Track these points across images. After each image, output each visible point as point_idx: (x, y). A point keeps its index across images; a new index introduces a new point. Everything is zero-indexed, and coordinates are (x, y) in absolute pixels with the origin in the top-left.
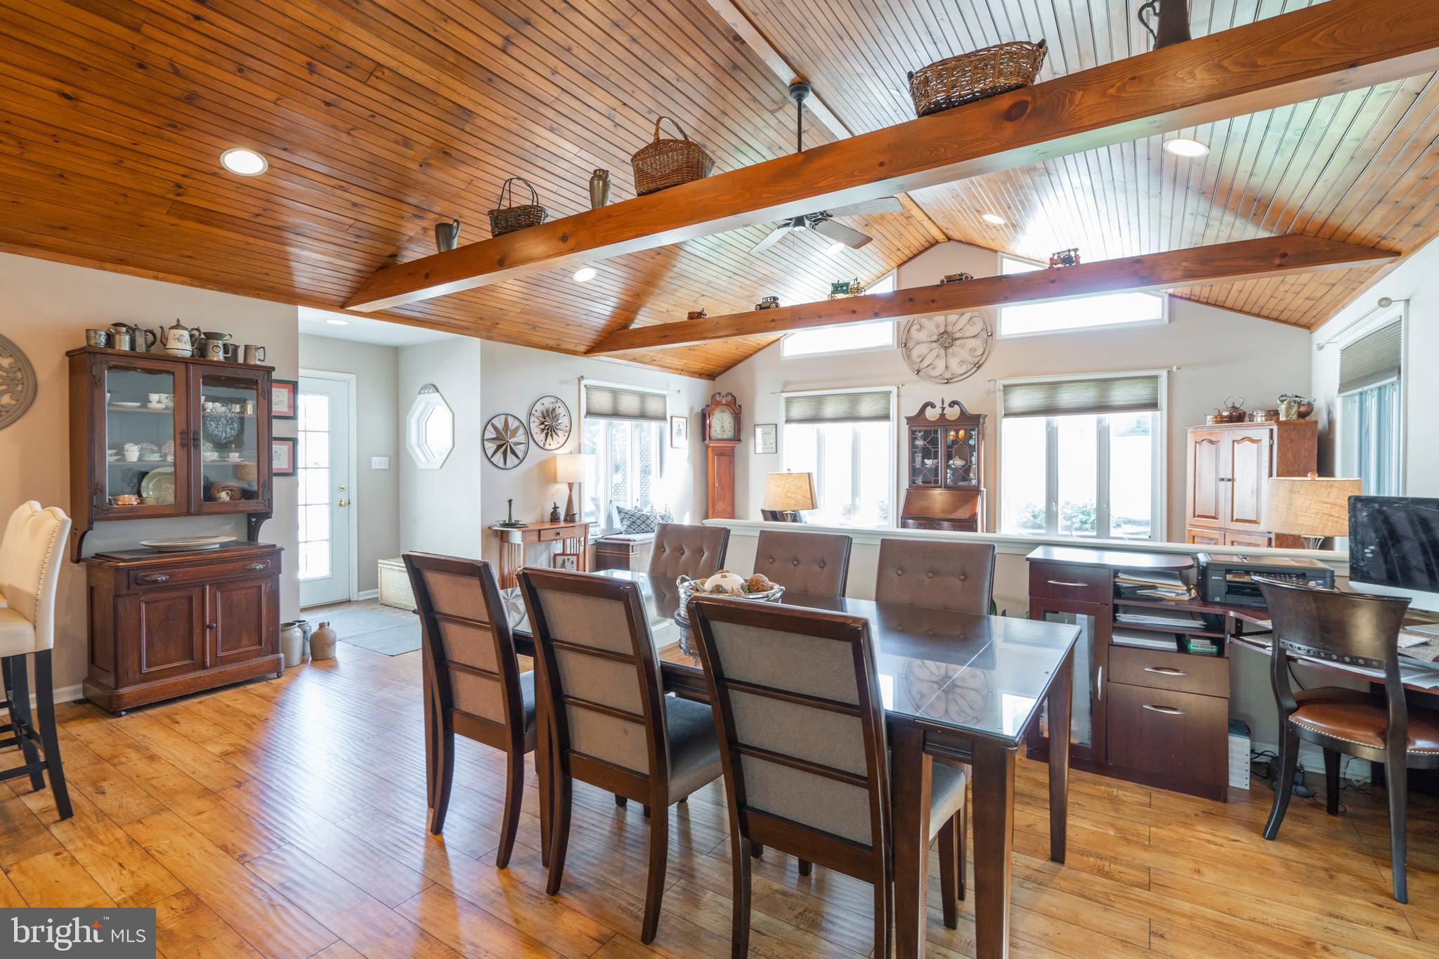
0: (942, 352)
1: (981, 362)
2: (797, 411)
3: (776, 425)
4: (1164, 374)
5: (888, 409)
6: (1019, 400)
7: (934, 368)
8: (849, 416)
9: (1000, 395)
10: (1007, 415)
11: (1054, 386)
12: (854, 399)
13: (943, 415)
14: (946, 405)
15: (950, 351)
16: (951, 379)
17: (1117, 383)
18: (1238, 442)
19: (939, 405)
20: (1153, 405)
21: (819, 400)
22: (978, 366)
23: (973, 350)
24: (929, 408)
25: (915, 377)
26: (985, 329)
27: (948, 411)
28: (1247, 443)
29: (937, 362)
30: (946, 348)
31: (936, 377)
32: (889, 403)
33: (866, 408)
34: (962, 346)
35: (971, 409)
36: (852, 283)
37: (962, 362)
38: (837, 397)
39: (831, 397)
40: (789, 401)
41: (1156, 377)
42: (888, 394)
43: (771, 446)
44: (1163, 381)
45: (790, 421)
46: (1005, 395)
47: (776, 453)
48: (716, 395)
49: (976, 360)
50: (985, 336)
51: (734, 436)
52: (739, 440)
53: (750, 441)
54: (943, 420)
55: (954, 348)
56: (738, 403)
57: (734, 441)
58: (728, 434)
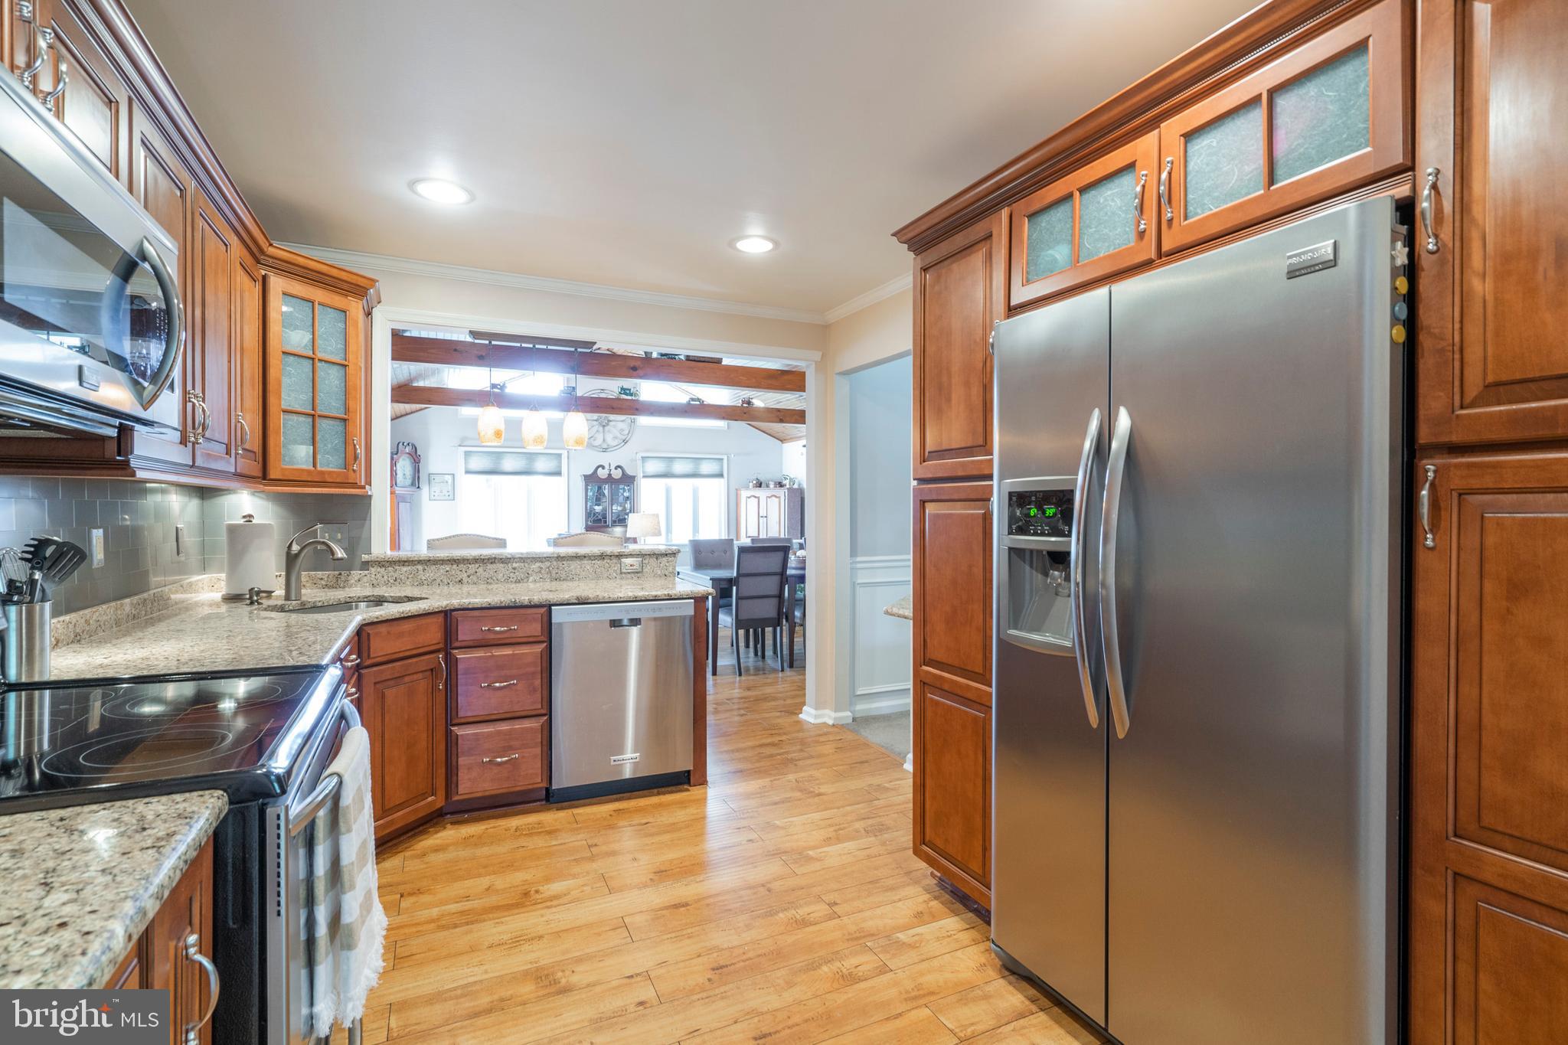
0: (601, 429)
1: (627, 439)
2: (476, 463)
3: (453, 475)
4: (725, 458)
5: (560, 467)
6: (653, 467)
7: (594, 440)
8: (526, 470)
9: (639, 463)
10: (644, 477)
11: (671, 459)
12: (529, 457)
13: (610, 475)
14: (613, 468)
15: (607, 428)
16: (608, 448)
17: (704, 461)
18: (769, 497)
19: (607, 467)
20: (721, 475)
21: (498, 456)
22: (625, 442)
23: (622, 430)
24: (600, 469)
27: (613, 472)
28: (774, 498)
29: (596, 435)
30: (604, 426)
31: (596, 447)
32: (561, 463)
34: (614, 427)
35: (629, 472)
36: (632, 389)
37: (615, 438)
38: (516, 455)
39: (510, 455)
40: (467, 454)
41: (722, 459)
42: (560, 455)
43: (448, 494)
44: (725, 461)
45: (468, 472)
46: (643, 463)
47: (454, 500)
48: (401, 444)
49: (624, 438)
50: (630, 421)
51: (413, 484)
52: (418, 487)
53: (425, 489)
54: (610, 479)
55: (609, 427)
56: (418, 453)
57: (414, 489)
58: (409, 482)
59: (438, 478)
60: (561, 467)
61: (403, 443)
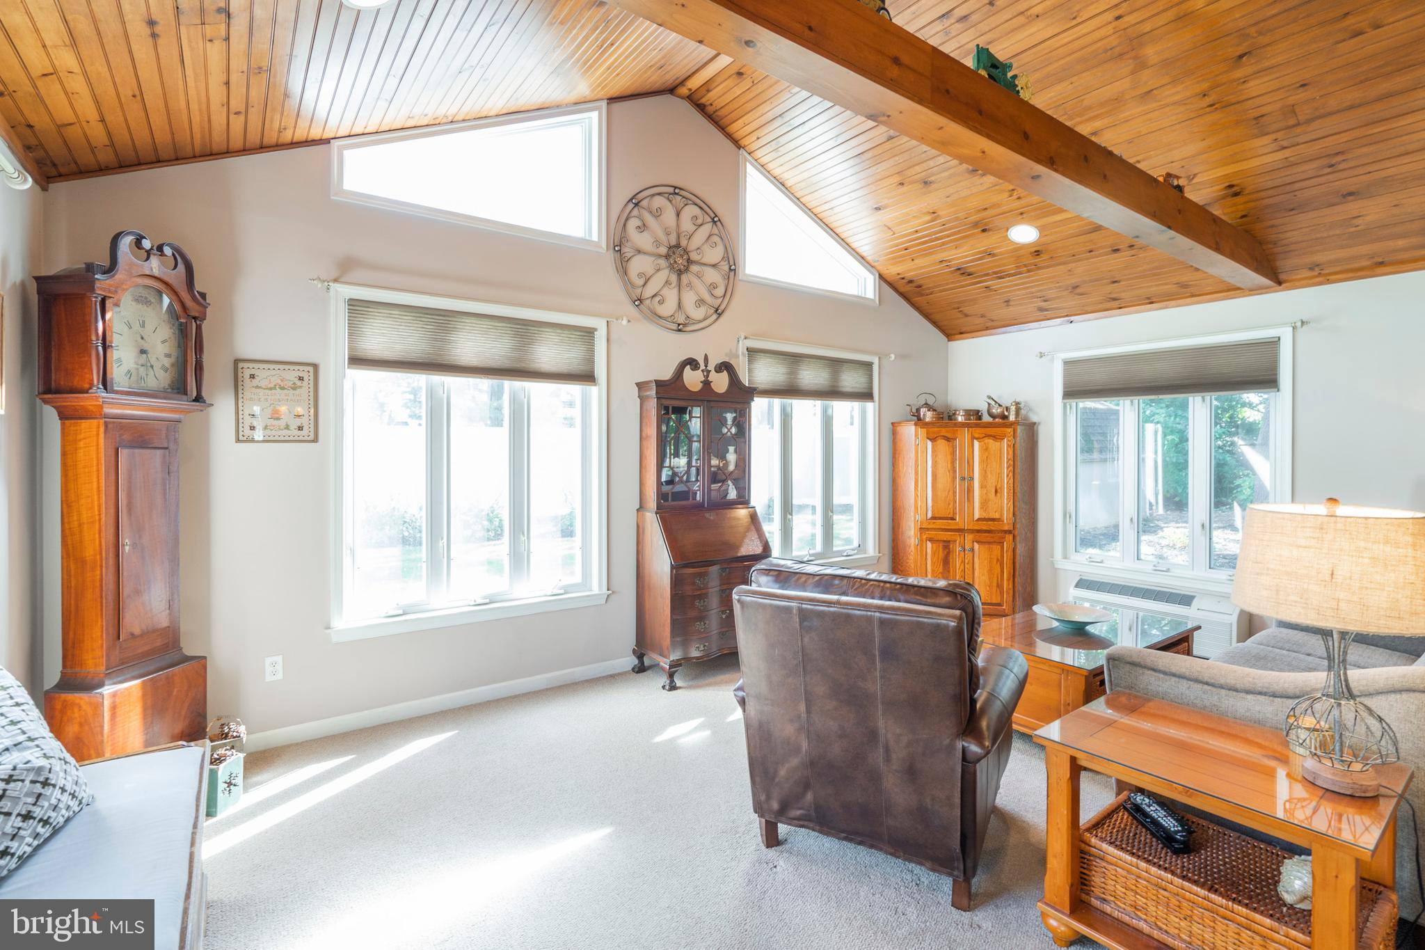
0: (674, 277)
1: (722, 307)
3: (316, 367)
4: (876, 361)
6: (767, 372)
7: (661, 302)
8: (511, 365)
9: (744, 361)
10: (755, 393)
11: (796, 359)
12: (524, 330)
13: (706, 384)
14: (711, 367)
15: (684, 279)
16: (685, 325)
17: (842, 365)
18: (979, 439)
19: (702, 365)
20: (869, 395)
21: (443, 320)
22: (719, 312)
23: (714, 286)
24: (688, 369)
25: (632, 310)
26: (726, 257)
27: (713, 376)
28: (989, 441)
29: (666, 292)
30: (680, 273)
31: (666, 318)
32: (592, 352)
33: (548, 354)
34: (699, 276)
37: (701, 302)
38: (487, 323)
39: (474, 320)
40: (357, 307)
41: (867, 364)
42: (589, 333)
43: (298, 422)
44: (876, 368)
45: (357, 361)
46: (750, 361)
47: (315, 440)
48: (126, 242)
49: (716, 303)
50: (726, 268)
51: (179, 387)
52: (198, 399)
53: (222, 412)
54: (706, 395)
55: (689, 275)
56: (199, 286)
57: (183, 404)
58: (160, 377)
59: (265, 376)
60: (593, 362)
61: (138, 243)
